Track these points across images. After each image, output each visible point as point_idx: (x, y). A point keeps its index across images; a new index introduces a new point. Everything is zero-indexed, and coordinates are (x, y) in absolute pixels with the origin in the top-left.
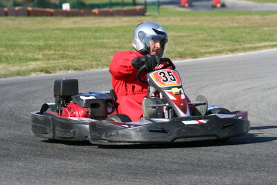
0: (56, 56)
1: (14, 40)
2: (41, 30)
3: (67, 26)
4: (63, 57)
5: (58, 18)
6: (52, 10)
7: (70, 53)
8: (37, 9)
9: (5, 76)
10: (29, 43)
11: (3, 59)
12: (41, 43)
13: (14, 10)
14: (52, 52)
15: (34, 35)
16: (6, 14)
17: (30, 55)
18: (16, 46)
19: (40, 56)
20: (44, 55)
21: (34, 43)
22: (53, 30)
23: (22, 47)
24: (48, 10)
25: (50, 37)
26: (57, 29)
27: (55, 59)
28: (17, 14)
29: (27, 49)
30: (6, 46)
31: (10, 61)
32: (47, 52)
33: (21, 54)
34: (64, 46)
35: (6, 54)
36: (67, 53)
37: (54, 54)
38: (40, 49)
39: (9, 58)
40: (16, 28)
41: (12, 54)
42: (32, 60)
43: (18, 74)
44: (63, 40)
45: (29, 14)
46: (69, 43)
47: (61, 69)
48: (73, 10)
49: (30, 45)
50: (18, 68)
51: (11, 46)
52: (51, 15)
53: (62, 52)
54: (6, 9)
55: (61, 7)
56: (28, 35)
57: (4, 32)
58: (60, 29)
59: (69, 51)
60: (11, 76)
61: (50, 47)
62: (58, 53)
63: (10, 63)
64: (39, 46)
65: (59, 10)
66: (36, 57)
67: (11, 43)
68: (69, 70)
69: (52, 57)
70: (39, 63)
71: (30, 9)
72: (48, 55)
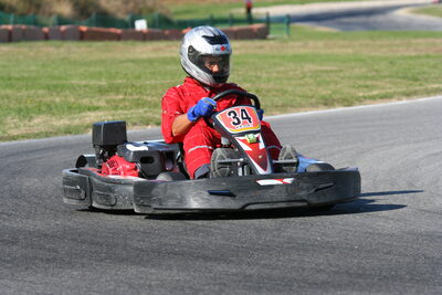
0: (127, 104)
1: (60, 78)
2: (102, 62)
3: (145, 56)
4: (138, 104)
5: (130, 42)
6: (119, 31)
7: (149, 99)
8: (95, 28)
9: (47, 135)
10: (84, 82)
11: (44, 108)
12: (103, 83)
13: (59, 30)
14: (121, 97)
15: (92, 69)
16: (46, 37)
17: (86, 101)
18: (63, 87)
19: (102, 103)
20: (107, 102)
21: (92, 83)
22: (121, 62)
23: (73, 88)
24: (113, 30)
25: (117, 73)
26: (128, 61)
27: (125, 108)
28: (64, 37)
29: (81, 92)
30: (48, 87)
31: (54, 110)
32: (113, 96)
33: (72, 99)
34: (141, 87)
35: (48, 99)
36: (145, 97)
37: (124, 100)
38: (102, 91)
39: (53, 106)
40: (63, 59)
41: (57, 100)
42: (89, 109)
43: (68, 131)
44: (138, 77)
45: (82, 37)
46: (148, 82)
47: (135, 124)
48: (152, 30)
49: (85, 86)
50: (67, 122)
51: (56, 86)
52: (118, 38)
53: (137, 97)
54: (46, 30)
55: (133, 26)
56: (82, 70)
57: (43, 65)
58: (133, 61)
59: (148, 95)
60: (56, 134)
61: (117, 89)
62: (130, 98)
63: (54, 114)
64: (100, 86)
65: (130, 30)
66: (95, 104)
67: (54, 82)
68: (148, 124)
69: (121, 105)
70: (100, 114)
71: (84, 28)
72: (114, 101)
